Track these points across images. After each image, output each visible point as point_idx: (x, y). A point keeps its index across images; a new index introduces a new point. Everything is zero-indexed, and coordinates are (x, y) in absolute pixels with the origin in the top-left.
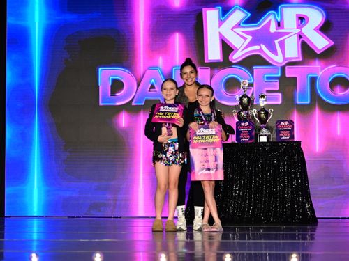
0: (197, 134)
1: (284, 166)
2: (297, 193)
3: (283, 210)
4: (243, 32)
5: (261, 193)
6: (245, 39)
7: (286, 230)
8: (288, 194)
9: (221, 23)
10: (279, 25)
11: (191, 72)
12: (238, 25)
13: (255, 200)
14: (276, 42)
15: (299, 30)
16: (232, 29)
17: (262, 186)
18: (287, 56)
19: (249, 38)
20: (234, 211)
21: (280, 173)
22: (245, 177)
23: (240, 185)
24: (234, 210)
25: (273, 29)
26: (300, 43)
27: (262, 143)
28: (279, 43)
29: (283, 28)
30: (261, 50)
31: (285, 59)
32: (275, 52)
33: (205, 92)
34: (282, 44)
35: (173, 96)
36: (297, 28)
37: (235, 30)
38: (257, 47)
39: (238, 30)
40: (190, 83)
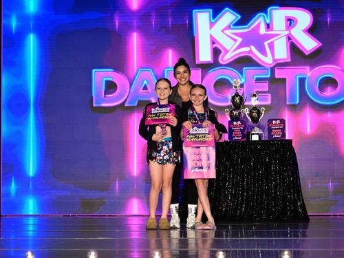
0: (191, 132)
1: (276, 164)
2: (289, 191)
3: (275, 208)
4: (233, 34)
5: (254, 191)
6: (235, 41)
7: (278, 227)
8: (280, 191)
9: (212, 25)
10: (268, 27)
11: (185, 72)
12: (228, 27)
13: (248, 197)
14: (266, 43)
15: (287, 32)
16: (223, 31)
17: (254, 184)
18: (276, 57)
19: (240, 40)
20: (226, 209)
21: (272, 171)
22: (237, 175)
23: (233, 183)
24: (226, 207)
25: (262, 31)
26: (289, 44)
27: (254, 141)
28: (269, 44)
29: (272, 30)
30: (251, 51)
31: (274, 60)
32: (264, 53)
33: (198, 91)
34: (271, 46)
35: (167, 96)
36: (286, 30)
37: (226, 32)
38: (247, 49)
39: (228, 32)
40: (183, 83)
